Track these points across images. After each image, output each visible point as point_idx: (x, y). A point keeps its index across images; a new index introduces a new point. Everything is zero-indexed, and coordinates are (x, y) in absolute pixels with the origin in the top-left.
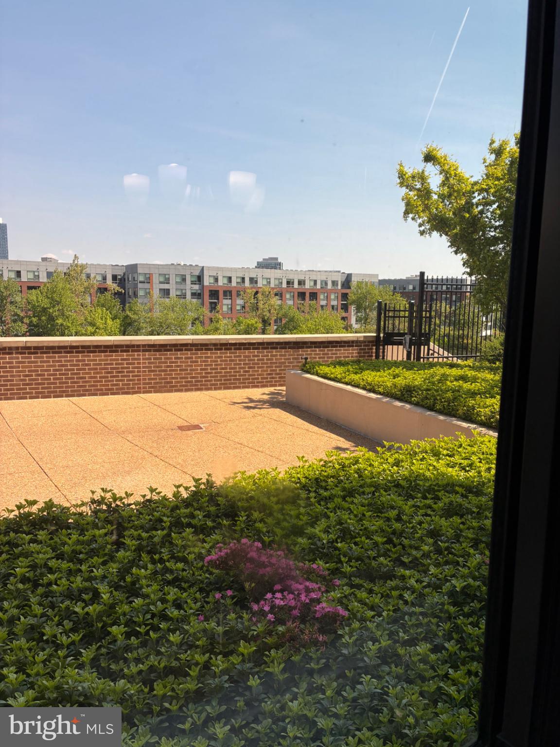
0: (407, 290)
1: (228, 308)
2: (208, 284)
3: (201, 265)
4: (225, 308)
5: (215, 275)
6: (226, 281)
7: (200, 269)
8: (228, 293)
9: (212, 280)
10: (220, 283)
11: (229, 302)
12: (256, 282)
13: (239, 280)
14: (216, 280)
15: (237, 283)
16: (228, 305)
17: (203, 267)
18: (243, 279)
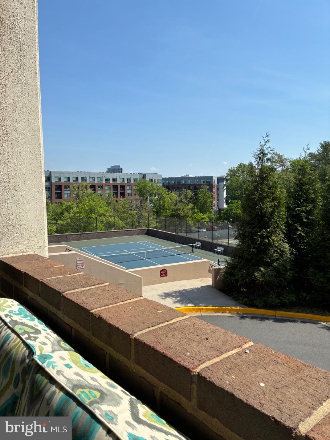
0: (181, 184)
1: (68, 196)
2: (54, 182)
3: (50, 170)
4: (66, 196)
5: (59, 176)
6: (66, 180)
7: (49, 172)
8: (67, 187)
9: (57, 179)
10: (62, 181)
11: (68, 192)
12: (86, 180)
13: (75, 179)
14: (60, 179)
15: (73, 180)
16: (68, 194)
17: (51, 172)
18: (77, 178)
